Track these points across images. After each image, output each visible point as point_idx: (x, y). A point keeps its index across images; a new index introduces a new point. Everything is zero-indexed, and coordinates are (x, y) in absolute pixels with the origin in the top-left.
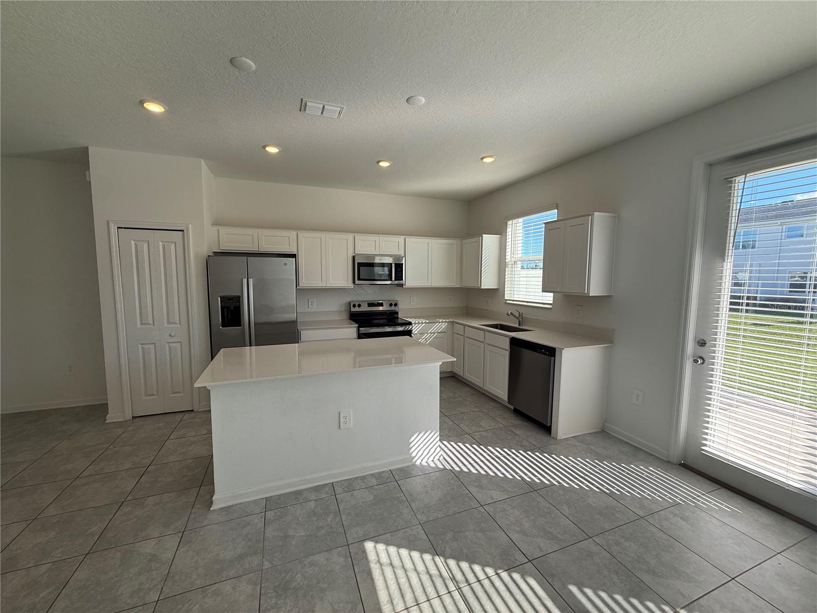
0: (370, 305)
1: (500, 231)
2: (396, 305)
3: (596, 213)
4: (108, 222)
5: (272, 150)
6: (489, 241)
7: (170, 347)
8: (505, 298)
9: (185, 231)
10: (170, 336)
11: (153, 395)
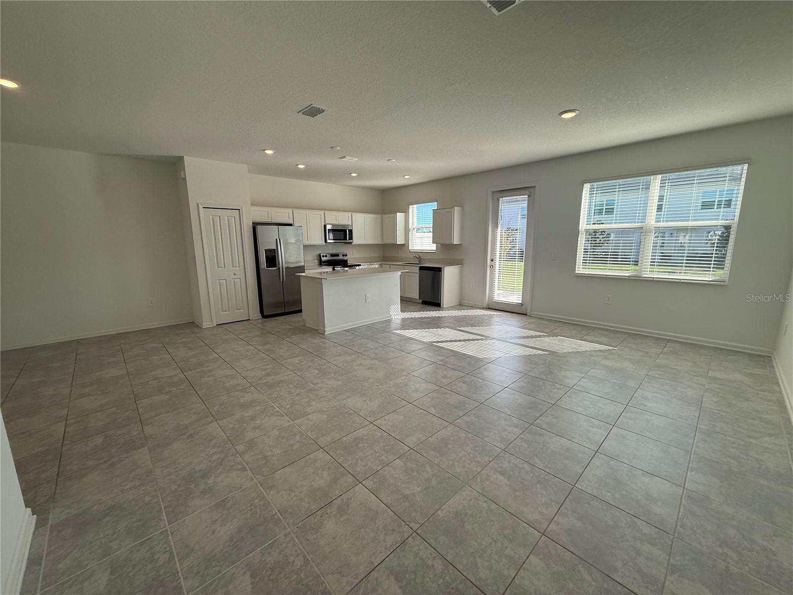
0: (332, 255)
1: (405, 211)
2: (346, 255)
3: (455, 208)
4: (198, 204)
5: (301, 166)
6: (400, 216)
7: (234, 281)
8: (410, 249)
9: (241, 210)
10: (235, 274)
11: (226, 311)
